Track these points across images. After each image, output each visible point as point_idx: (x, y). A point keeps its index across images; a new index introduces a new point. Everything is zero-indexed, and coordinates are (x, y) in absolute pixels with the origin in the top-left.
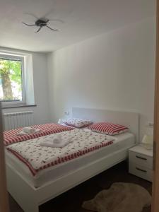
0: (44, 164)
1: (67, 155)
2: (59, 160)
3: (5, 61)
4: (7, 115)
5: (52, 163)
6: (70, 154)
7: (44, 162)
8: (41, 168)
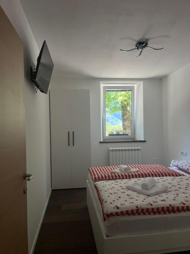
0: (116, 210)
1: (150, 207)
2: (137, 210)
3: (123, 92)
4: (113, 150)
5: (127, 212)
6: (155, 206)
7: (118, 208)
8: (112, 214)
